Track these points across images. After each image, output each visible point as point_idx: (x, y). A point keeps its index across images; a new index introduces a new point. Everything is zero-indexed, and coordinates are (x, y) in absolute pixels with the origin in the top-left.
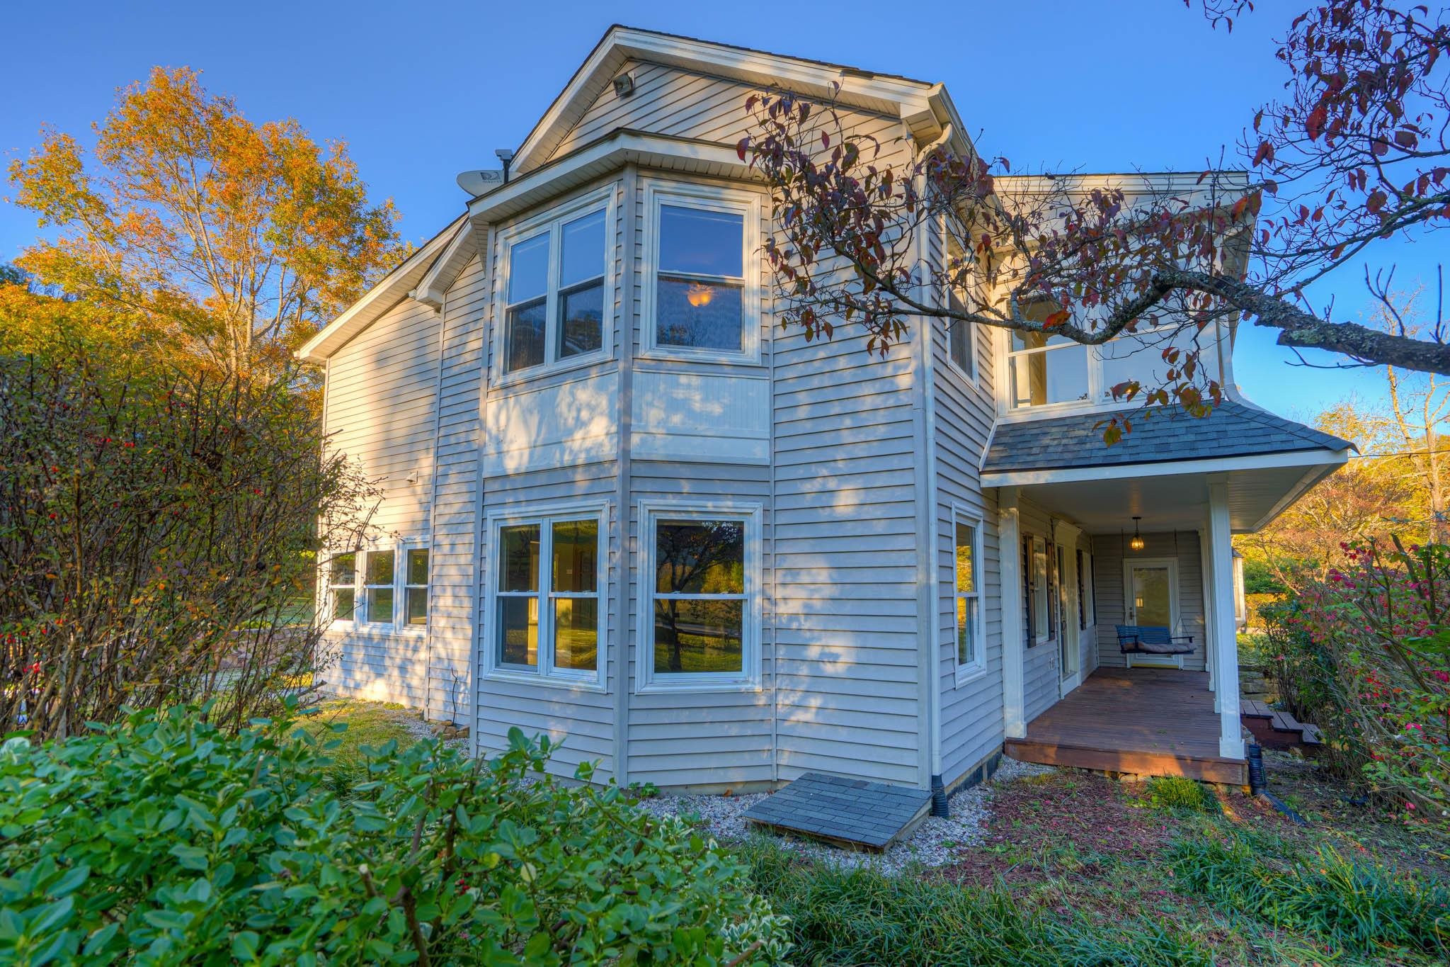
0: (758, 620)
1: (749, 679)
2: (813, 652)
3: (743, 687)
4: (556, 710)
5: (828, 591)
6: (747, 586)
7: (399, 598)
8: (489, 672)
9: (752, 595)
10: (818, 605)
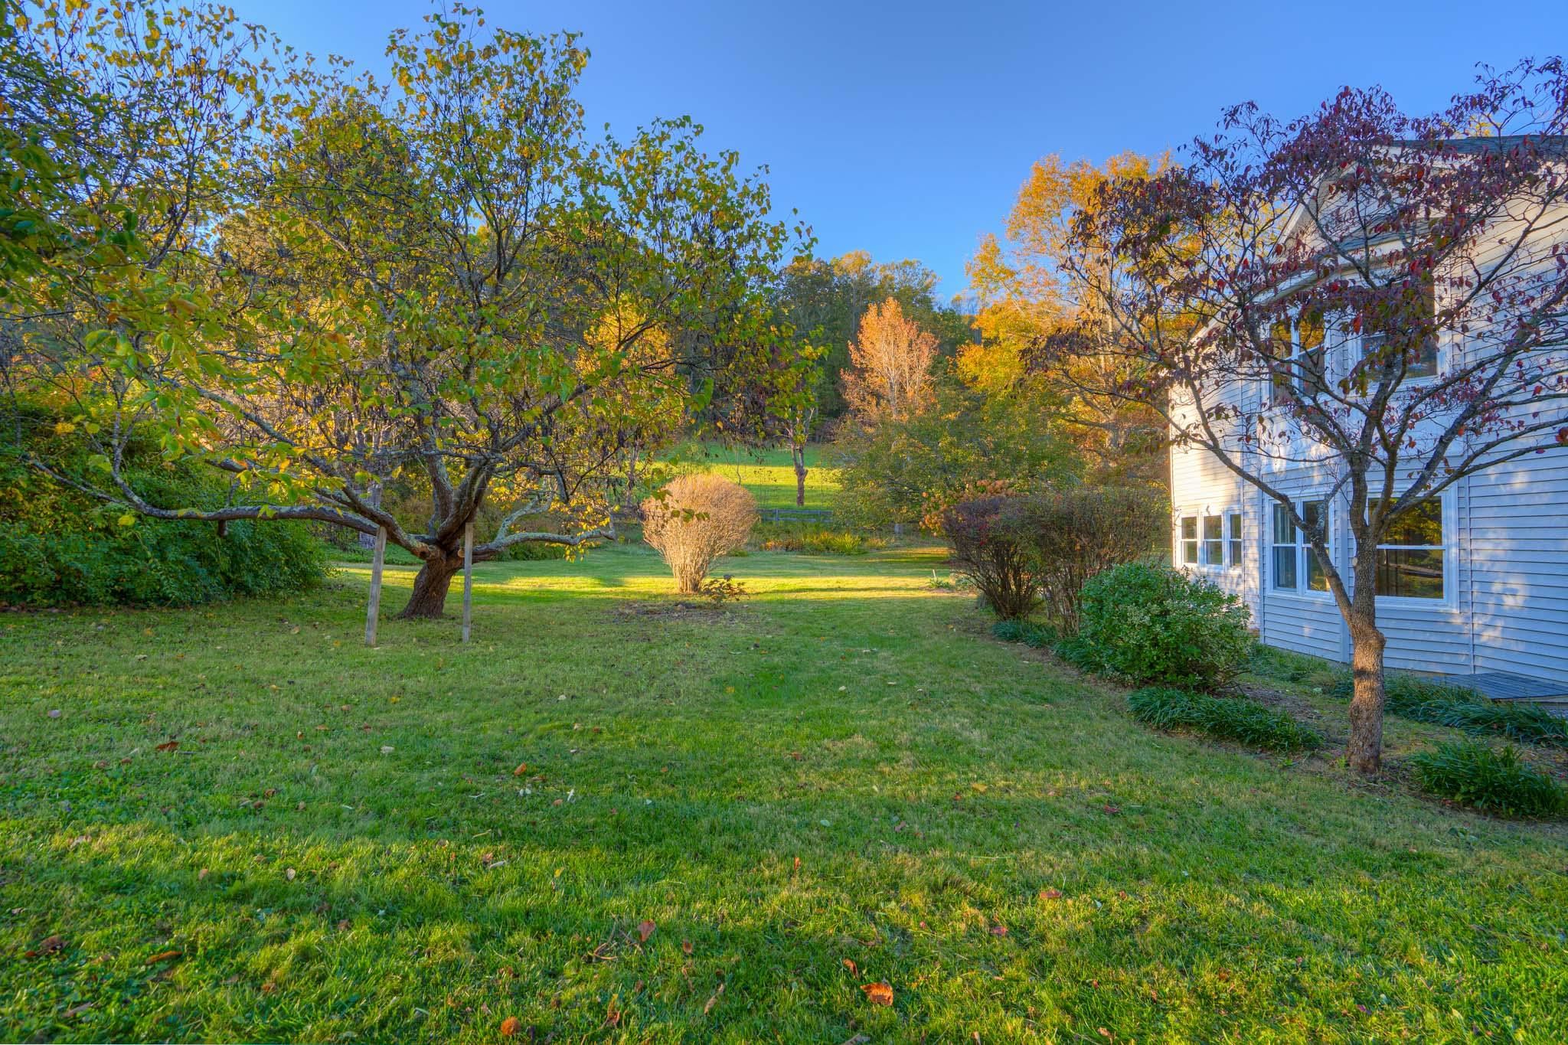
0: (1454, 565)
1: (1449, 605)
2: (1497, 587)
3: (1441, 609)
4: (1307, 615)
5: (1507, 544)
6: (1445, 540)
7: (1226, 549)
8: (1270, 592)
9: (1449, 547)
10: (1501, 555)
